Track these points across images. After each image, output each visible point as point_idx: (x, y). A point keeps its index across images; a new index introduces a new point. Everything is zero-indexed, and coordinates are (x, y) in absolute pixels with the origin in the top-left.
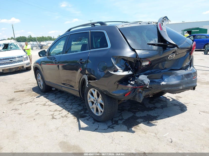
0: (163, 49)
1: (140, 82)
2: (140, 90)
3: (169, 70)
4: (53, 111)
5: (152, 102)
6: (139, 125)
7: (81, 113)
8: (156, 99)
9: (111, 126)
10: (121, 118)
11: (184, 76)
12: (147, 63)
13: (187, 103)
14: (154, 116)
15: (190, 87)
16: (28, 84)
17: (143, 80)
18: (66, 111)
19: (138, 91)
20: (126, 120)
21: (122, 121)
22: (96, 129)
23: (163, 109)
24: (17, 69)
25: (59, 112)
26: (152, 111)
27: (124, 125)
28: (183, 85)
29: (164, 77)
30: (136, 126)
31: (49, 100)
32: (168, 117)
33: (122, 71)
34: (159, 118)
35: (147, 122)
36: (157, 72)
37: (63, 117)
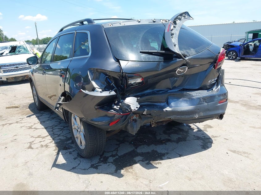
0: (164, 59)
1: (126, 107)
2: (135, 117)
3: (179, 90)
4: (35, 138)
5: (168, 132)
6: (134, 165)
7: (68, 142)
8: (175, 127)
9: (96, 164)
10: (114, 153)
11: (202, 100)
12: (139, 80)
13: (216, 137)
14: (161, 153)
15: (212, 115)
16: (29, 98)
17: (130, 104)
18: (51, 138)
19: (131, 119)
20: (120, 157)
21: (114, 158)
22: (73, 168)
23: (178, 143)
24: (25, 78)
25: (42, 138)
26: (161, 146)
27: (114, 164)
28: (200, 112)
29: (170, 100)
30: (128, 168)
31: (39, 122)
32: (180, 156)
33: (101, 90)
34: (166, 157)
35: (147, 161)
36: (161, 92)
37: (42, 146)
